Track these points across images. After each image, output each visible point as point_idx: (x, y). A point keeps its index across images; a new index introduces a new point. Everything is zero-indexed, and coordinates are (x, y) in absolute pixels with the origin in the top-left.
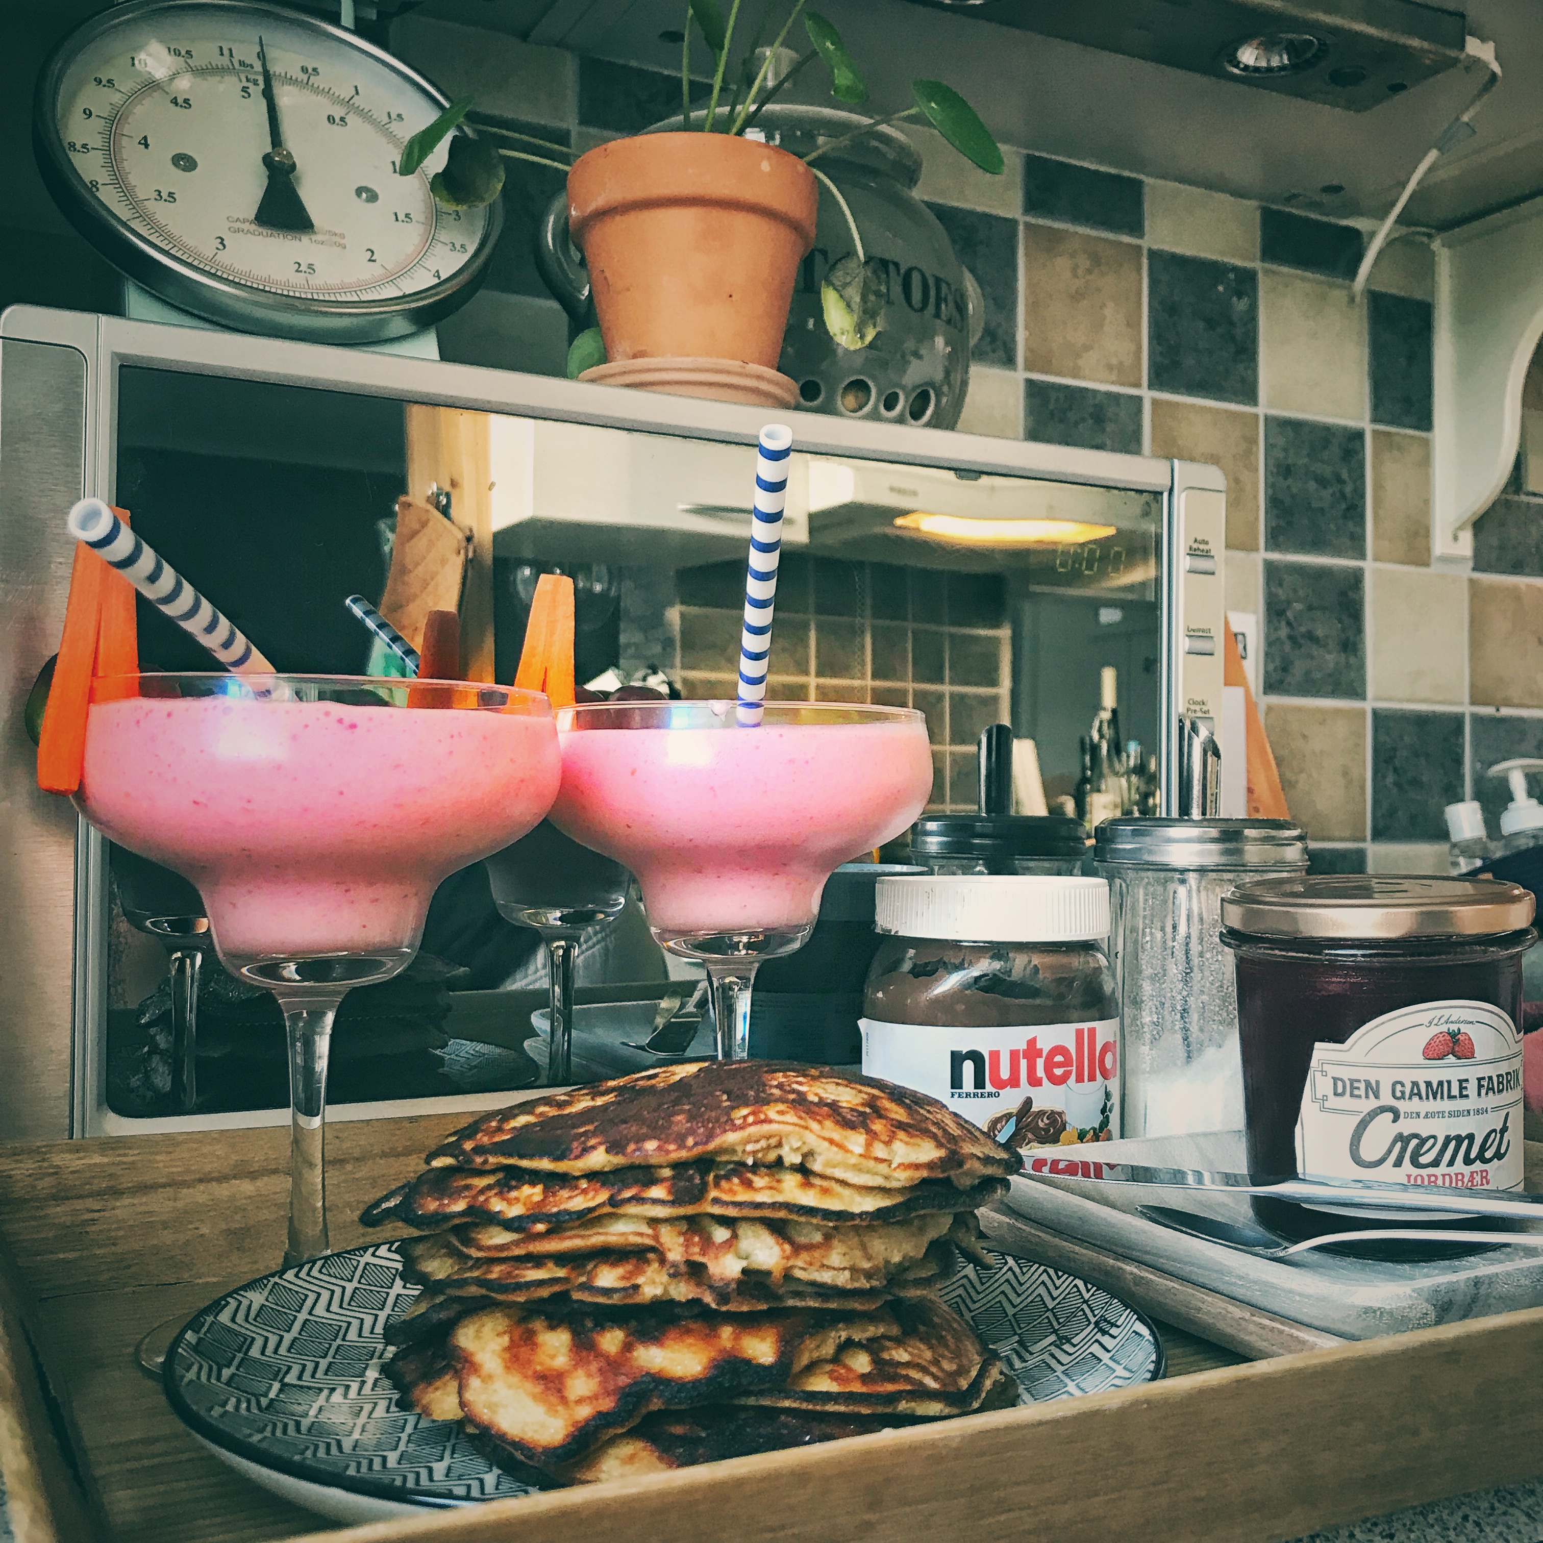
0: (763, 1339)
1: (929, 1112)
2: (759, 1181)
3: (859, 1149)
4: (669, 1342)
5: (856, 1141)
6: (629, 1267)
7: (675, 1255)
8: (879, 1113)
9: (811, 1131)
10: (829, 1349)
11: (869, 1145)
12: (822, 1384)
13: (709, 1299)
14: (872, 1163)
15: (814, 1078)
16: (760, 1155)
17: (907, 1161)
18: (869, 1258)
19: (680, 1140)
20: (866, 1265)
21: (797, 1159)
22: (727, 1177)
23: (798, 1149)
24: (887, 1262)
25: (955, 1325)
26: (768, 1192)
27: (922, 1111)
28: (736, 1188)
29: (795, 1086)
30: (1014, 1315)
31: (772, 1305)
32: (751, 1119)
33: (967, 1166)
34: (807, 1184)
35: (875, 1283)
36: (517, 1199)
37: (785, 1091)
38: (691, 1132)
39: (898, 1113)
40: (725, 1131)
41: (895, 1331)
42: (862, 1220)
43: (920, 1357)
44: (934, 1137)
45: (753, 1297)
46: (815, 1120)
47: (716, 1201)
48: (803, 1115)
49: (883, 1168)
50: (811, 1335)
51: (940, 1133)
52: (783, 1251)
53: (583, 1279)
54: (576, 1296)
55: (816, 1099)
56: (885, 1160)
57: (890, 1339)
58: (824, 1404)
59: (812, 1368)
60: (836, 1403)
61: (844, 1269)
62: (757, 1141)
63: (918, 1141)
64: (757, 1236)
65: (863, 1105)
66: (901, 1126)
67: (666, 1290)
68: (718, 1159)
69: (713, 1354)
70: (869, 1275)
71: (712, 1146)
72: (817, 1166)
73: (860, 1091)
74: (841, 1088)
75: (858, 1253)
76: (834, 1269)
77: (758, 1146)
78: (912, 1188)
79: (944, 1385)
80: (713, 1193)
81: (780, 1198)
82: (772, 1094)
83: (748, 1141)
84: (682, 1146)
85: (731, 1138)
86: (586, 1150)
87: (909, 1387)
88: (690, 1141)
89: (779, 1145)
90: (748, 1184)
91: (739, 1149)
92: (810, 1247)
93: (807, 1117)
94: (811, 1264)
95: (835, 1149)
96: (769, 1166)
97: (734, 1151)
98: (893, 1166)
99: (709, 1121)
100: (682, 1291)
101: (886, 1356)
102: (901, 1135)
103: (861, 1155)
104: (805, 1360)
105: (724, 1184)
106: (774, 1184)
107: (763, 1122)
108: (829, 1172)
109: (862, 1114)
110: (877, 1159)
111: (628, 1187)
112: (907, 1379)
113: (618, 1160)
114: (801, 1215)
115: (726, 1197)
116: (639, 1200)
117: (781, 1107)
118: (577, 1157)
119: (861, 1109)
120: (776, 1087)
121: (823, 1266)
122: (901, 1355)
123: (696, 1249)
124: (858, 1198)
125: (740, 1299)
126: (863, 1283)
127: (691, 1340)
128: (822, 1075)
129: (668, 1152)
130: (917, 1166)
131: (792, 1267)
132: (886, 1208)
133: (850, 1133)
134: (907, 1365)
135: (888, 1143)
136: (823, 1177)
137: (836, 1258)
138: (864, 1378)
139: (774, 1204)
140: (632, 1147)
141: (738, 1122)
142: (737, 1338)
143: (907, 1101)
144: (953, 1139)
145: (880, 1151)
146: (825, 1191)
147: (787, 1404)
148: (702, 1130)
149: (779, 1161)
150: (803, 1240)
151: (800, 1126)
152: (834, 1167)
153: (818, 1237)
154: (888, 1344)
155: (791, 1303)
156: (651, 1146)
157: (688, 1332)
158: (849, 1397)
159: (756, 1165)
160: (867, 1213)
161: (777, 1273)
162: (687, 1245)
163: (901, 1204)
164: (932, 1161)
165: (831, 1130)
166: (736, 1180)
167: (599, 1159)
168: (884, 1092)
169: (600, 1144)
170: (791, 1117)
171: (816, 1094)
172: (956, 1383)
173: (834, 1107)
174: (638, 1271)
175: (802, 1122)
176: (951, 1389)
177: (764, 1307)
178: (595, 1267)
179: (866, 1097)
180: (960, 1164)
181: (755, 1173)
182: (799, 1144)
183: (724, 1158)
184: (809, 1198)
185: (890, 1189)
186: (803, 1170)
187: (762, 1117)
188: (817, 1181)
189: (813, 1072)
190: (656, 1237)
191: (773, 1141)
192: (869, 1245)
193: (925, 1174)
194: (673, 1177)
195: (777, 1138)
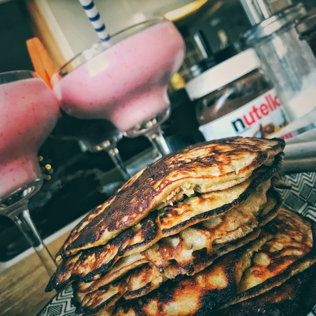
0: (218, 275)
1: (238, 141)
2: (180, 210)
3: (218, 174)
4: (177, 297)
5: (215, 171)
6: (144, 274)
7: (159, 262)
8: (218, 153)
9: (191, 177)
10: (248, 262)
11: (221, 169)
12: (253, 281)
13: (184, 272)
14: (226, 177)
15: (186, 152)
16: (175, 199)
17: (242, 167)
18: (245, 216)
19: (136, 210)
20: (247, 220)
21: (193, 192)
22: (165, 216)
23: (190, 188)
24: (254, 213)
25: (288, 215)
26: (186, 214)
27: (235, 143)
28: (171, 219)
29: (179, 160)
30: (300, 195)
31: (213, 260)
32: (162, 186)
33: (269, 155)
34: (203, 200)
35: (254, 226)
36: (87, 264)
37: (176, 164)
38: (140, 204)
39: (226, 148)
40: (153, 197)
41: (270, 237)
42: (235, 205)
43: (286, 242)
44: (247, 150)
45: (203, 261)
46: (191, 171)
47: (164, 231)
48: (185, 172)
49: (233, 176)
50: (237, 262)
51: (248, 147)
52: (207, 235)
53: (127, 289)
54: (127, 298)
55: (190, 161)
56: (232, 172)
57: (270, 241)
58: (258, 292)
59: (245, 275)
60: (264, 288)
61: (238, 228)
62: (170, 194)
63: (241, 156)
64: (192, 234)
65: (211, 152)
66: (230, 153)
67: (164, 277)
68: (158, 209)
69: (198, 294)
70: (249, 224)
71: (151, 206)
72: (203, 190)
73: (207, 148)
74: (198, 151)
75: (240, 217)
76: (233, 231)
77: (172, 196)
78: (250, 178)
79: (304, 251)
80: (162, 227)
81: (193, 214)
82: (171, 168)
83: (166, 196)
84: (138, 213)
85: (158, 198)
86: (101, 233)
87: (291, 262)
88: (141, 209)
89: (181, 190)
90: (176, 214)
91: (164, 201)
92: (218, 227)
93: (188, 172)
94: (222, 235)
95: (207, 179)
96: (182, 201)
97: (163, 203)
98: (237, 173)
99: (145, 195)
100: (171, 274)
101: (272, 250)
102: (233, 157)
103: (220, 176)
104: (240, 273)
105: (165, 220)
106: (188, 208)
107: (167, 184)
108: (209, 190)
109: (212, 156)
110: (228, 174)
111: (124, 242)
112: (287, 257)
113: (116, 232)
114: (206, 217)
115: (168, 227)
116: (129, 247)
117: (174, 173)
118: (99, 239)
119: (210, 155)
120: (172, 164)
121: (228, 232)
122: (278, 246)
123: (167, 255)
124: (228, 194)
125: (197, 266)
126: (249, 229)
127: (186, 292)
128: (190, 150)
129: (134, 218)
130: (247, 168)
131: (214, 240)
132: (244, 193)
133: (210, 169)
134: (284, 250)
135: (229, 164)
136: (207, 193)
137: (232, 225)
138: (270, 268)
139: (191, 219)
140: (118, 223)
141: (157, 190)
142: (206, 280)
143: (228, 142)
144: (254, 147)
145: (227, 169)
146: (212, 199)
147: (242, 300)
148: (144, 201)
149: (185, 197)
150: (213, 225)
151: (187, 177)
152: (211, 187)
153: (219, 221)
154: (270, 243)
155: (222, 254)
156: (125, 219)
157: (183, 287)
158: (268, 282)
159: (175, 203)
160: (236, 200)
161: (209, 247)
162: (162, 255)
163: (249, 187)
164: (253, 162)
165: (201, 171)
166: (170, 215)
167: (107, 235)
168: (216, 143)
169: (105, 228)
170: (180, 176)
171: (189, 159)
172: (307, 246)
173: (198, 160)
174: (148, 274)
175: (186, 176)
176: (308, 250)
177: (211, 263)
178: (130, 280)
179: (209, 149)
180: (265, 156)
181: (177, 207)
182: (189, 186)
183: (161, 208)
184: (206, 207)
185: (240, 184)
186: (198, 194)
187: (167, 182)
188: (206, 196)
189: (186, 150)
190: (147, 259)
191: (177, 190)
192: (243, 210)
193: (253, 169)
194: (142, 228)
195: (178, 188)
